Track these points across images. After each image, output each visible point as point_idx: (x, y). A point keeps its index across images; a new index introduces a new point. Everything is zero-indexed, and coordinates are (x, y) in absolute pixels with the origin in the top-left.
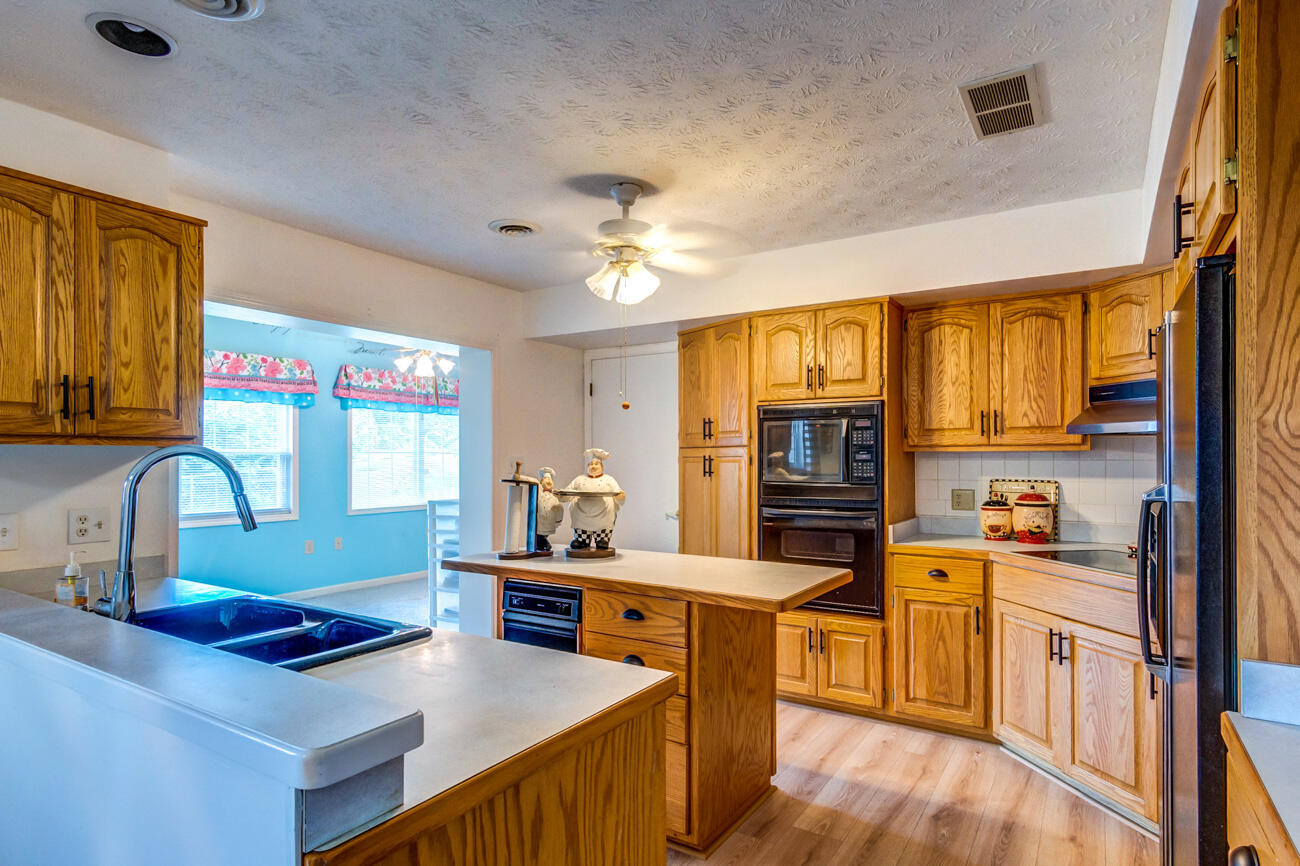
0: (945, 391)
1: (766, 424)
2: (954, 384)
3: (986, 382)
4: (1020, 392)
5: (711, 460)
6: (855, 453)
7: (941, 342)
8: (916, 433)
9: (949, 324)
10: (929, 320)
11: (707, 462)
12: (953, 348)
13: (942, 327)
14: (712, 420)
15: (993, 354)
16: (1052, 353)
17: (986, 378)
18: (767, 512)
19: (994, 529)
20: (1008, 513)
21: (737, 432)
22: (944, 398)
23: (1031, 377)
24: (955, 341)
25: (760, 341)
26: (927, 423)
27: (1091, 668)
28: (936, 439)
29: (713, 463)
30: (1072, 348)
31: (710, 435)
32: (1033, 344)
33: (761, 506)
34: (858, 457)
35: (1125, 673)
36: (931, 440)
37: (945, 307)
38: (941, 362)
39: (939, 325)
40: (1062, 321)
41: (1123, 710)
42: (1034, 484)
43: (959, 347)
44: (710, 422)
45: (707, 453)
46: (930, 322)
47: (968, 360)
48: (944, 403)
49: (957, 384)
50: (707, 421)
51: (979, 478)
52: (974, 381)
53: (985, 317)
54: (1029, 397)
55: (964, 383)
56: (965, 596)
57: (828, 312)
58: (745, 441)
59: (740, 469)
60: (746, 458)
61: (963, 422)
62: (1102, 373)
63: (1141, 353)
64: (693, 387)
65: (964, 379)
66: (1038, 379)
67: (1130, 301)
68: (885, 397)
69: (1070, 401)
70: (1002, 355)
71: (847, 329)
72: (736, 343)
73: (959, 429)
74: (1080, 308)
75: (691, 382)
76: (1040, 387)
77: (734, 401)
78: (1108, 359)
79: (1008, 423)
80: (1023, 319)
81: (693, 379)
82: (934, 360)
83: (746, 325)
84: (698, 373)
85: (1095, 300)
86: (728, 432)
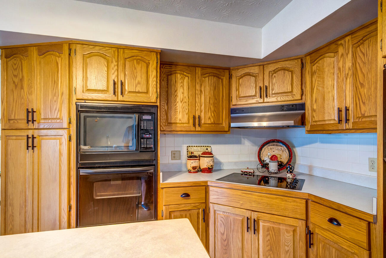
0: (178, 105)
1: (83, 115)
2: (181, 102)
3: (195, 102)
4: (208, 108)
5: (33, 138)
6: (142, 133)
7: (176, 81)
8: (164, 124)
9: (179, 73)
10: (170, 70)
11: (30, 140)
12: (181, 85)
13: (176, 74)
14: (35, 110)
15: (197, 90)
16: (219, 93)
17: (194, 100)
18: (83, 172)
19: (194, 168)
20: (198, 160)
21: (59, 119)
22: (177, 108)
23: (212, 102)
24: (182, 82)
25: (78, 61)
26: (169, 120)
27: (269, 234)
28: (173, 128)
29: (35, 140)
30: (225, 92)
31: (33, 121)
32: (212, 88)
33: (78, 168)
34: (144, 136)
35: (288, 235)
36: (171, 128)
37: (177, 65)
38: (176, 91)
39: (175, 73)
40: (222, 80)
41: (287, 252)
42: (208, 148)
43: (184, 85)
44: (33, 112)
45: (30, 133)
46: (171, 71)
47: (187, 92)
48: (177, 110)
49: (183, 102)
50: (30, 110)
51: (182, 145)
52: (190, 102)
53: (195, 73)
54: (211, 110)
55: (186, 102)
56: (198, 204)
57: (126, 51)
58: (65, 125)
59: (61, 144)
60: (66, 137)
61: (185, 120)
62: (237, 103)
63: (255, 96)
64: (16, 86)
65: (186, 100)
66: (214, 104)
67: (250, 75)
68: (158, 104)
69: (225, 113)
70: (201, 91)
71: (138, 63)
72: (57, 58)
73: (183, 123)
74: (228, 76)
75: (14, 82)
76: (215, 107)
77: (55, 98)
78: (240, 97)
79: (203, 122)
80: (209, 76)
81: (16, 80)
82: (173, 89)
83: (66, 47)
84: (21, 77)
85: (234, 73)
86: (49, 119)
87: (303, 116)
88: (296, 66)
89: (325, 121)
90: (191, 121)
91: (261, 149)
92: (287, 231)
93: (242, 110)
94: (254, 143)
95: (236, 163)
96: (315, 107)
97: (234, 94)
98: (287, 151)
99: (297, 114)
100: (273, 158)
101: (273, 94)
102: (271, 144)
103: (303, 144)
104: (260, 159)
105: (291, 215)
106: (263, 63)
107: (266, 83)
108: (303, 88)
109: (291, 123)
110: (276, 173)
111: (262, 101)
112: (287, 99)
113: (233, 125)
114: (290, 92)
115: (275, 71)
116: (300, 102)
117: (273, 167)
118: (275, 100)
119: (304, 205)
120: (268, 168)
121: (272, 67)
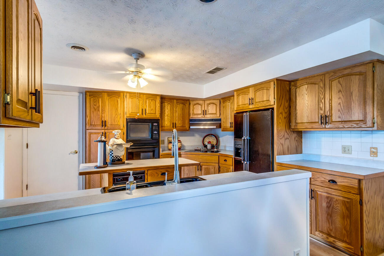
0: (165, 118)
1: (129, 124)
2: (167, 116)
4: (179, 119)
5: (106, 133)
6: (154, 131)
7: (165, 106)
13: (165, 103)
14: (106, 121)
15: (174, 110)
16: (184, 112)
17: (173, 115)
21: (119, 125)
23: (181, 116)
24: (167, 107)
25: (127, 100)
26: (162, 125)
28: (164, 128)
31: (105, 126)
32: (181, 109)
37: (165, 99)
40: (186, 105)
45: (104, 131)
46: (163, 102)
47: (170, 111)
48: (165, 120)
50: (104, 121)
51: (165, 137)
52: (171, 116)
53: (173, 102)
54: (181, 120)
55: (169, 116)
57: (147, 95)
61: (169, 125)
62: (192, 117)
63: (201, 114)
64: (95, 110)
65: (169, 115)
66: (182, 117)
67: (199, 104)
68: (160, 118)
69: (187, 121)
70: (176, 111)
71: (152, 101)
72: (118, 99)
73: (168, 126)
74: (189, 104)
75: (94, 108)
76: (182, 118)
77: (116, 116)
78: (194, 114)
79: (177, 125)
80: (180, 104)
81: (95, 107)
82: (163, 110)
83: (122, 94)
84: (98, 106)
85: (191, 103)
86: (113, 125)
87: (220, 124)
88: (217, 102)
89: (227, 126)
90: (172, 125)
91: (204, 139)
92: (212, 168)
93: (195, 120)
94: (201, 136)
95: (192, 146)
96: (224, 121)
97: (191, 112)
98: (216, 139)
99: (218, 123)
100: (209, 142)
101: (208, 114)
102: (209, 136)
103: (223, 136)
104: (203, 144)
105: (214, 162)
106: (204, 100)
107: (206, 109)
108: (220, 112)
109: (215, 127)
110: (210, 149)
111: (204, 116)
112: (214, 116)
113: (191, 127)
114: (215, 114)
115: (210, 104)
116: (219, 118)
117: (209, 146)
118: (210, 117)
119: (218, 158)
120: (207, 148)
121: (208, 102)
